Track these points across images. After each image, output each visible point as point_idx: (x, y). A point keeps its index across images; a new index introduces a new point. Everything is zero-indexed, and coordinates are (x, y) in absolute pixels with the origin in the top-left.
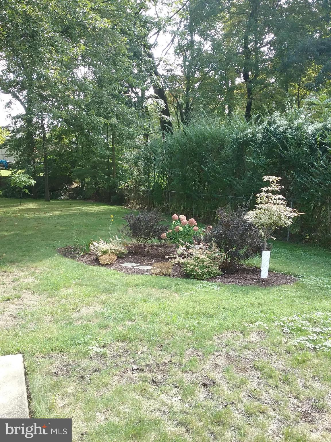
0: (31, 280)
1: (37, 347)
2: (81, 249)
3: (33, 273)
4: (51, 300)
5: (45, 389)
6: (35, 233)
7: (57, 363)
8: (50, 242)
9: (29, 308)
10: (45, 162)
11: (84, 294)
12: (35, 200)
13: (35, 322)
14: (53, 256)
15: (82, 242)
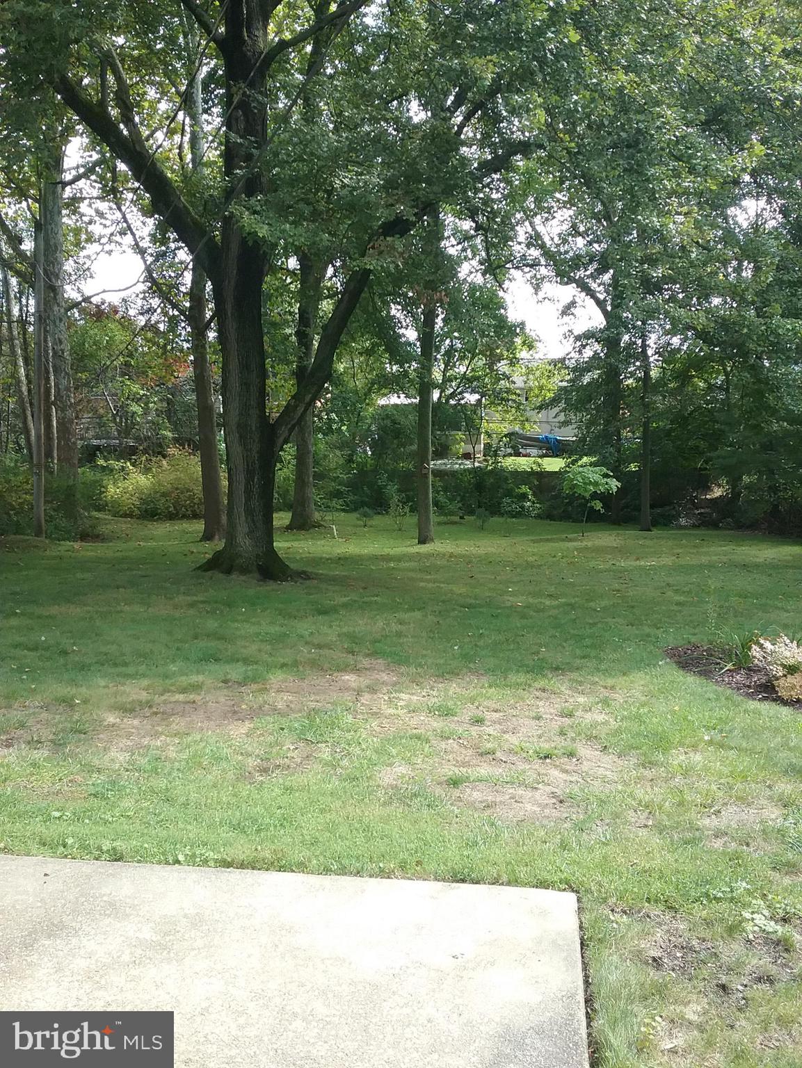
0: (601, 718)
1: (613, 884)
2: (728, 655)
3: (606, 702)
4: (648, 773)
5: (630, 995)
6: (613, 605)
7: (659, 935)
8: (647, 630)
9: (595, 783)
10: (644, 437)
11: (731, 772)
12: (617, 527)
13: (607, 821)
14: (654, 666)
15: (729, 637)
